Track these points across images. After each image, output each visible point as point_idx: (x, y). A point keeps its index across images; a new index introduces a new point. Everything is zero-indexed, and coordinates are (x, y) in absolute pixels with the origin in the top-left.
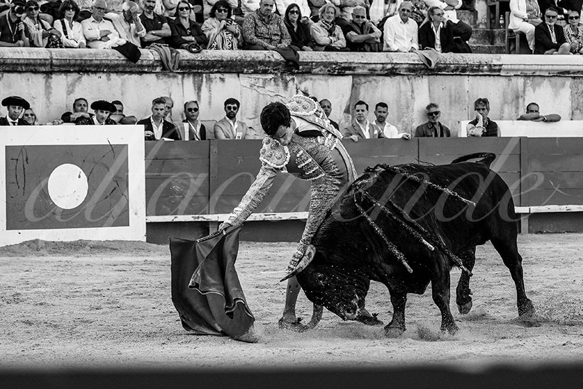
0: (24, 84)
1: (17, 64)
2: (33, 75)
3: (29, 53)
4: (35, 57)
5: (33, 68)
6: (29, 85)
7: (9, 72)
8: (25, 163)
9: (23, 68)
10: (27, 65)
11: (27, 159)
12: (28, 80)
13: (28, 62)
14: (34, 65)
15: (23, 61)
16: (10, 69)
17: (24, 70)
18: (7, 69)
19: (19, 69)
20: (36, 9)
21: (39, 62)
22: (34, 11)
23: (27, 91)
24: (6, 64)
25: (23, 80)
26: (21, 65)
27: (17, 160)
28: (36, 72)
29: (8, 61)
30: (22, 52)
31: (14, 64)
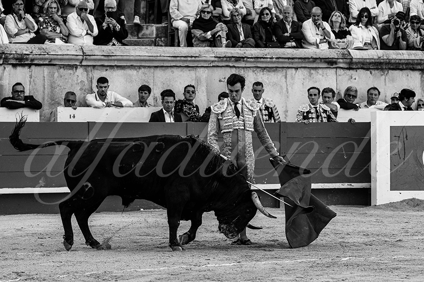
0: (404, 79)
1: (400, 63)
2: (411, 72)
3: (409, 55)
4: (413, 58)
5: (411, 66)
6: (408, 80)
7: (393, 69)
8: (405, 139)
9: (404, 66)
10: (407, 64)
11: (407, 137)
12: (408, 75)
13: (408, 61)
14: (412, 64)
15: (404, 61)
16: (394, 67)
17: (405, 68)
18: (391, 67)
19: (401, 67)
20: (417, 23)
21: (416, 61)
22: (415, 24)
23: (406, 84)
24: (391, 63)
25: (404, 75)
26: (403, 64)
27: (399, 137)
28: (413, 69)
29: (393, 61)
30: (403, 54)
31: (397, 63)
